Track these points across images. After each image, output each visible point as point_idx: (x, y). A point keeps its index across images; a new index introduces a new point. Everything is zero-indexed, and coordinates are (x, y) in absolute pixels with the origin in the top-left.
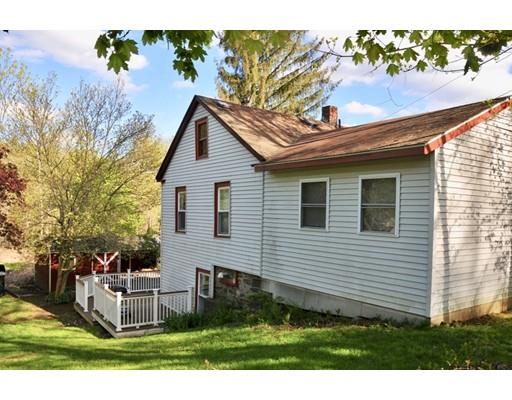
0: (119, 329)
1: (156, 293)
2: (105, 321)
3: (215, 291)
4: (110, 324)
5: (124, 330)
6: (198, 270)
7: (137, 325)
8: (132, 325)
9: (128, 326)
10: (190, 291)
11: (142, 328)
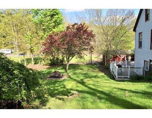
0: (117, 77)
1: (129, 68)
2: (114, 74)
3: (150, 69)
4: (115, 75)
5: (118, 78)
6: (145, 61)
7: (123, 77)
8: (121, 77)
9: (120, 77)
10: (142, 68)
11: (124, 78)
